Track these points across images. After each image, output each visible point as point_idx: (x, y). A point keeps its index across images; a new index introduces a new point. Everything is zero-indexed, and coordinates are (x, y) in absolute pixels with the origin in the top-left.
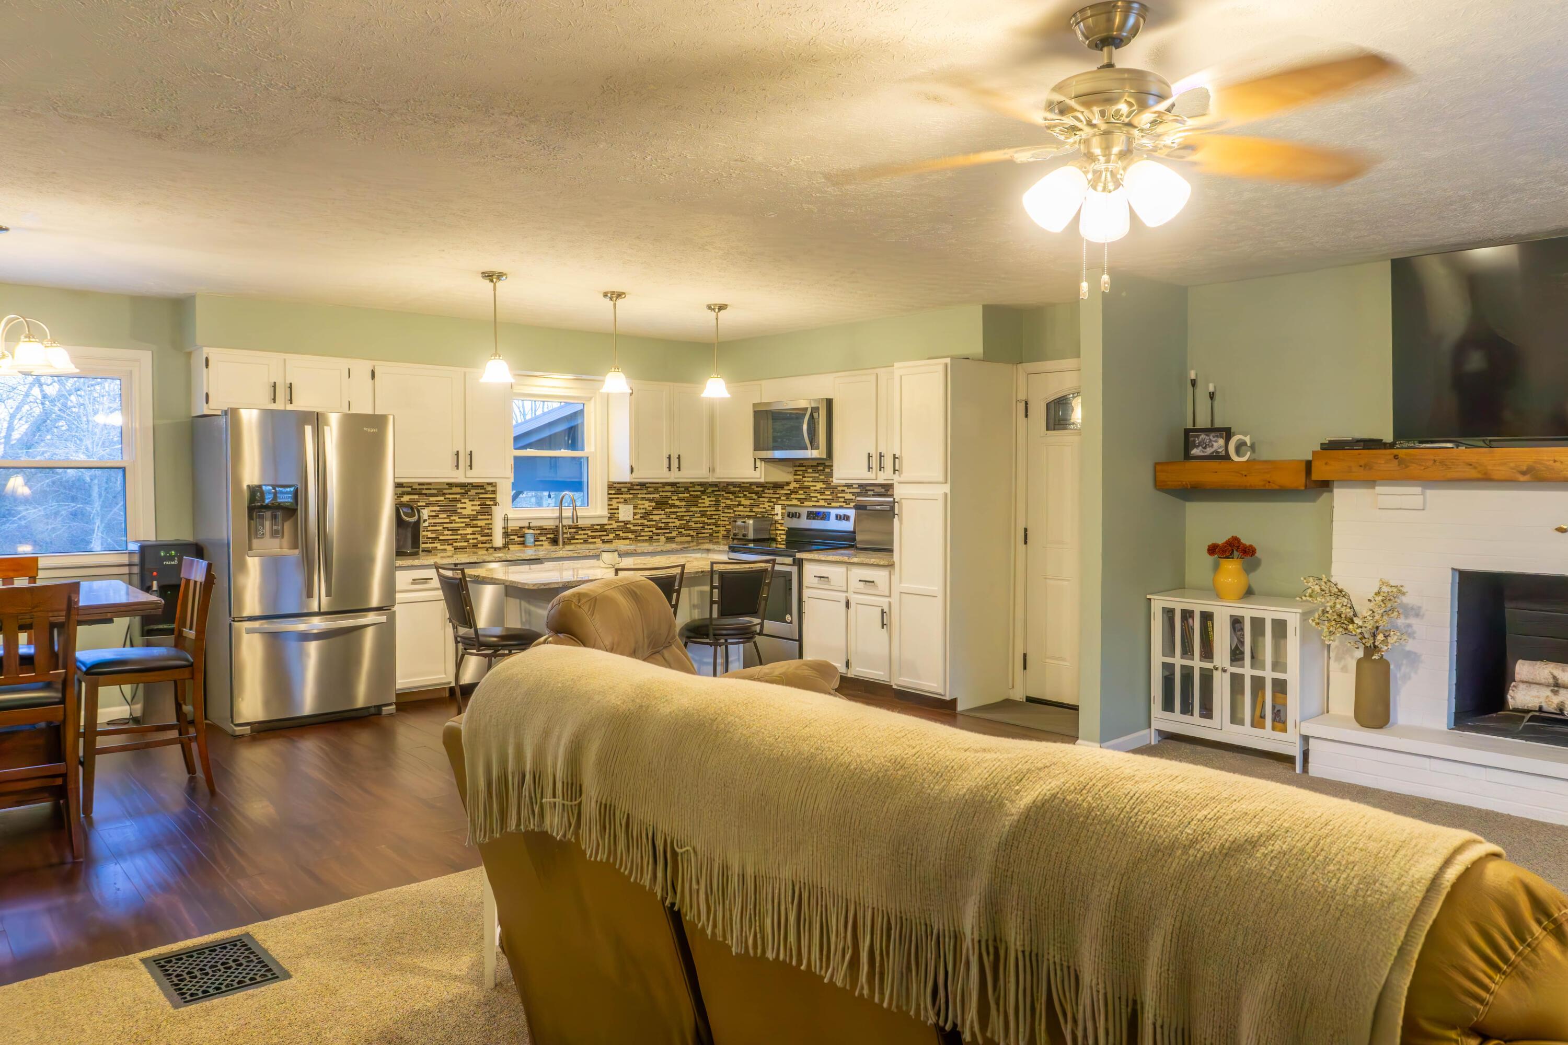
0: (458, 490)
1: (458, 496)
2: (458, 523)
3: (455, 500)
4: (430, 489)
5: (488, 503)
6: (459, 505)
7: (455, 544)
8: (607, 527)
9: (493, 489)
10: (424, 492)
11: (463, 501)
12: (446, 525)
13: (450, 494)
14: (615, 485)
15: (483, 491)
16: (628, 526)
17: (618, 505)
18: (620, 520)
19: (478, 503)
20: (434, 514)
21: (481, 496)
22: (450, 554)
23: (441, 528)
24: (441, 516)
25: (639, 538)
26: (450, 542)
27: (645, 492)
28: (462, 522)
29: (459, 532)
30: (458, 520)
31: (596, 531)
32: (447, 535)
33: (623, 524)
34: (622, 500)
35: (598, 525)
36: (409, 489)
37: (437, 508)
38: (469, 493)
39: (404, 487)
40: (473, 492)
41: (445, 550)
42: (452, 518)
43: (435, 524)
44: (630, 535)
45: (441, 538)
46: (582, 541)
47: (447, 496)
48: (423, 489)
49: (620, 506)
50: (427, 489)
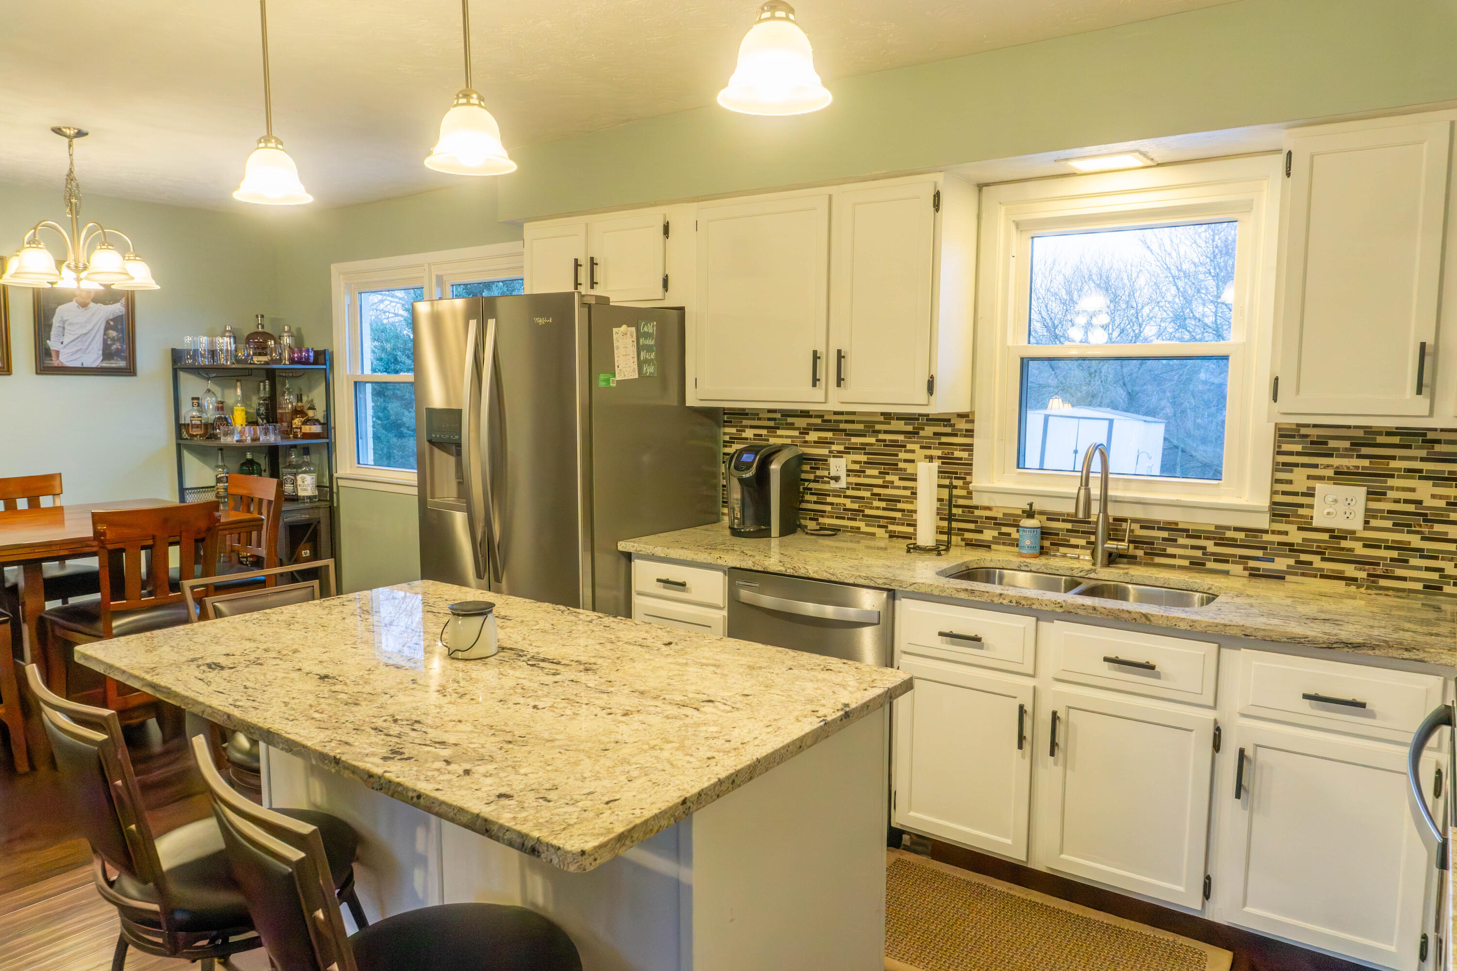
0: (900, 425)
1: (901, 438)
2: (898, 488)
3: (895, 444)
4: (853, 422)
5: (957, 454)
6: (902, 455)
7: (891, 527)
8: (1266, 537)
9: (968, 426)
10: (842, 426)
11: (909, 447)
12: (876, 490)
13: (886, 432)
14: (1303, 431)
15: (948, 430)
16: (1344, 544)
17: (1311, 483)
18: (1316, 523)
19: (939, 453)
20: (857, 467)
21: (944, 439)
22: (882, 544)
23: (867, 494)
24: (869, 472)
25: (1383, 582)
26: (882, 522)
27: (1423, 453)
28: (905, 488)
29: (900, 506)
30: (898, 483)
31: (1233, 544)
32: (877, 508)
33: (1325, 536)
34: (1330, 473)
35: (1236, 529)
36: (819, 421)
37: (863, 458)
38: (922, 433)
39: (811, 416)
40: (929, 431)
41: (873, 534)
42: (888, 478)
43: (858, 486)
44: (1350, 570)
45: (868, 512)
46: (1186, 563)
47: (881, 436)
48: (841, 421)
49: (1319, 486)
50: (847, 422)
